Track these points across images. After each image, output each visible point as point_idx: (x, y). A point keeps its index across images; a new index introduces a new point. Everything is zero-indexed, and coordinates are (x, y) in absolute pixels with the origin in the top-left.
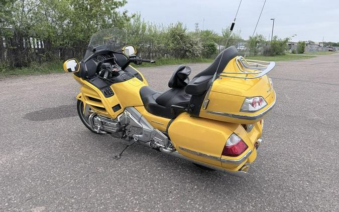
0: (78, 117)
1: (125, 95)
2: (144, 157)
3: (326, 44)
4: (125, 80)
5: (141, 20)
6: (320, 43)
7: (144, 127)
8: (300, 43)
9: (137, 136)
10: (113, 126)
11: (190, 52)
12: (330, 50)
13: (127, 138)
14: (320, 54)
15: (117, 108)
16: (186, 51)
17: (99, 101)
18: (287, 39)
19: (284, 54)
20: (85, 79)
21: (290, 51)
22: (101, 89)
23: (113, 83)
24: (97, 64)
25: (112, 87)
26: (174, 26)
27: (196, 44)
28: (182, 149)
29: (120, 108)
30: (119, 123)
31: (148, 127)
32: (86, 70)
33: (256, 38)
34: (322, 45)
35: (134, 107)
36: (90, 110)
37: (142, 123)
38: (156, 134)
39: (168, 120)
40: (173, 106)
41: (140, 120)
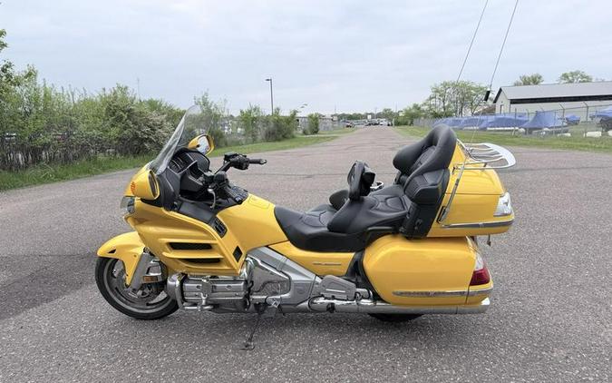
3: (341, 117)
5: (40, 81)
6: (332, 116)
7: (294, 277)
8: (310, 117)
9: (279, 297)
12: (348, 126)
15: (237, 253)
18: (295, 112)
19: (293, 137)
20: (172, 207)
21: (301, 132)
22: (208, 223)
23: (223, 208)
24: (179, 175)
25: (222, 216)
27: (161, 126)
28: (401, 294)
29: (241, 253)
30: (246, 281)
31: (302, 275)
32: (172, 190)
33: (250, 112)
34: (335, 118)
35: (267, 246)
36: (148, 273)
37: (287, 273)
38: (332, 284)
39: (350, 255)
40: (370, 229)
41: (282, 267)
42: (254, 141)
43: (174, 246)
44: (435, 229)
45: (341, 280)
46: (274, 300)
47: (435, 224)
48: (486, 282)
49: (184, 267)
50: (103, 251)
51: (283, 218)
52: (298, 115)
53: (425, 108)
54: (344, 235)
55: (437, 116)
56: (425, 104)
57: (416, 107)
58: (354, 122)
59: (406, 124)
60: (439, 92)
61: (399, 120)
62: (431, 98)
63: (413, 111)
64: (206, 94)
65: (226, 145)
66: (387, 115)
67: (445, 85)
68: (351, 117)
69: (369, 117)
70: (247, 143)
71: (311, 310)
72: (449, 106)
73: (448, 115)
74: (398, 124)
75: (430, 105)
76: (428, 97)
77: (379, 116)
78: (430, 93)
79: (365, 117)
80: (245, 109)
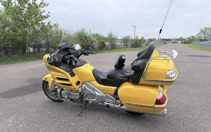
0: (43, 92)
1: (83, 74)
2: (96, 113)
3: (162, 40)
4: (82, 65)
5: (59, 27)
7: (97, 93)
8: (149, 39)
9: (92, 100)
10: (76, 95)
11: (91, 47)
12: (164, 43)
13: (84, 102)
14: (160, 45)
15: (78, 83)
16: (89, 46)
17: (67, 80)
18: (143, 38)
19: (142, 46)
20: (57, 66)
21: (145, 45)
22: (68, 72)
23: (75, 68)
24: (62, 56)
25: (74, 70)
26: (80, 31)
27: (95, 42)
28: (129, 104)
29: (80, 83)
30: (80, 93)
31: (100, 93)
32: (57, 60)
33: (126, 37)
34: (160, 40)
35: (89, 82)
36: (55, 86)
37: (95, 92)
38: (107, 97)
39: (115, 88)
40: (120, 79)
41: (93, 90)
42: (127, 47)
43: (59, 79)
44: (142, 81)
45: (111, 96)
47: (141, 79)
48: (163, 104)
49: (62, 86)
50: (44, 79)
51: (95, 73)
52: (144, 39)
53: (197, 37)
54: (112, 80)
55: (201, 40)
56: (196, 36)
57: (193, 37)
58: (168, 42)
59: (188, 43)
60: (203, 31)
61: (186, 42)
62: (199, 34)
63: (191, 38)
64: (111, 32)
65: (117, 48)
66: (181, 39)
67: (206, 29)
68: (166, 40)
69: (174, 40)
70: (124, 48)
71: (102, 106)
72: (207, 37)
73: (205, 40)
74: (185, 43)
75: (199, 36)
76: (198, 33)
77: (178, 40)
78: (199, 32)
79: (172, 40)
80: (125, 37)
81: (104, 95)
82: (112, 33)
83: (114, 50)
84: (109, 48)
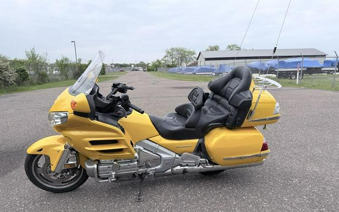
3: (116, 65)
6: (111, 64)
7: (164, 156)
9: (154, 168)
10: (133, 167)
12: (121, 71)
17: (115, 142)
20: (94, 118)
22: (117, 126)
25: (120, 122)
28: (228, 159)
29: (133, 145)
31: (169, 154)
33: (63, 61)
34: (113, 66)
35: (147, 139)
37: (159, 154)
39: (196, 141)
42: (67, 78)
44: (246, 123)
45: (191, 155)
46: (151, 170)
47: (246, 120)
48: (267, 148)
49: (98, 156)
53: (163, 62)
55: (169, 66)
56: (162, 60)
57: (158, 61)
58: (124, 68)
59: (153, 70)
60: (170, 53)
61: (150, 68)
62: (165, 57)
63: (157, 63)
65: (49, 81)
66: (142, 65)
67: (172, 49)
68: (121, 66)
69: (133, 66)
71: (173, 173)
72: (175, 61)
73: (174, 66)
74: (149, 70)
75: (165, 61)
77: (138, 65)
78: (165, 54)
79: (130, 65)
80: (59, 59)
81: (177, 156)
82: (36, 53)
83: (44, 85)
84: (35, 81)
